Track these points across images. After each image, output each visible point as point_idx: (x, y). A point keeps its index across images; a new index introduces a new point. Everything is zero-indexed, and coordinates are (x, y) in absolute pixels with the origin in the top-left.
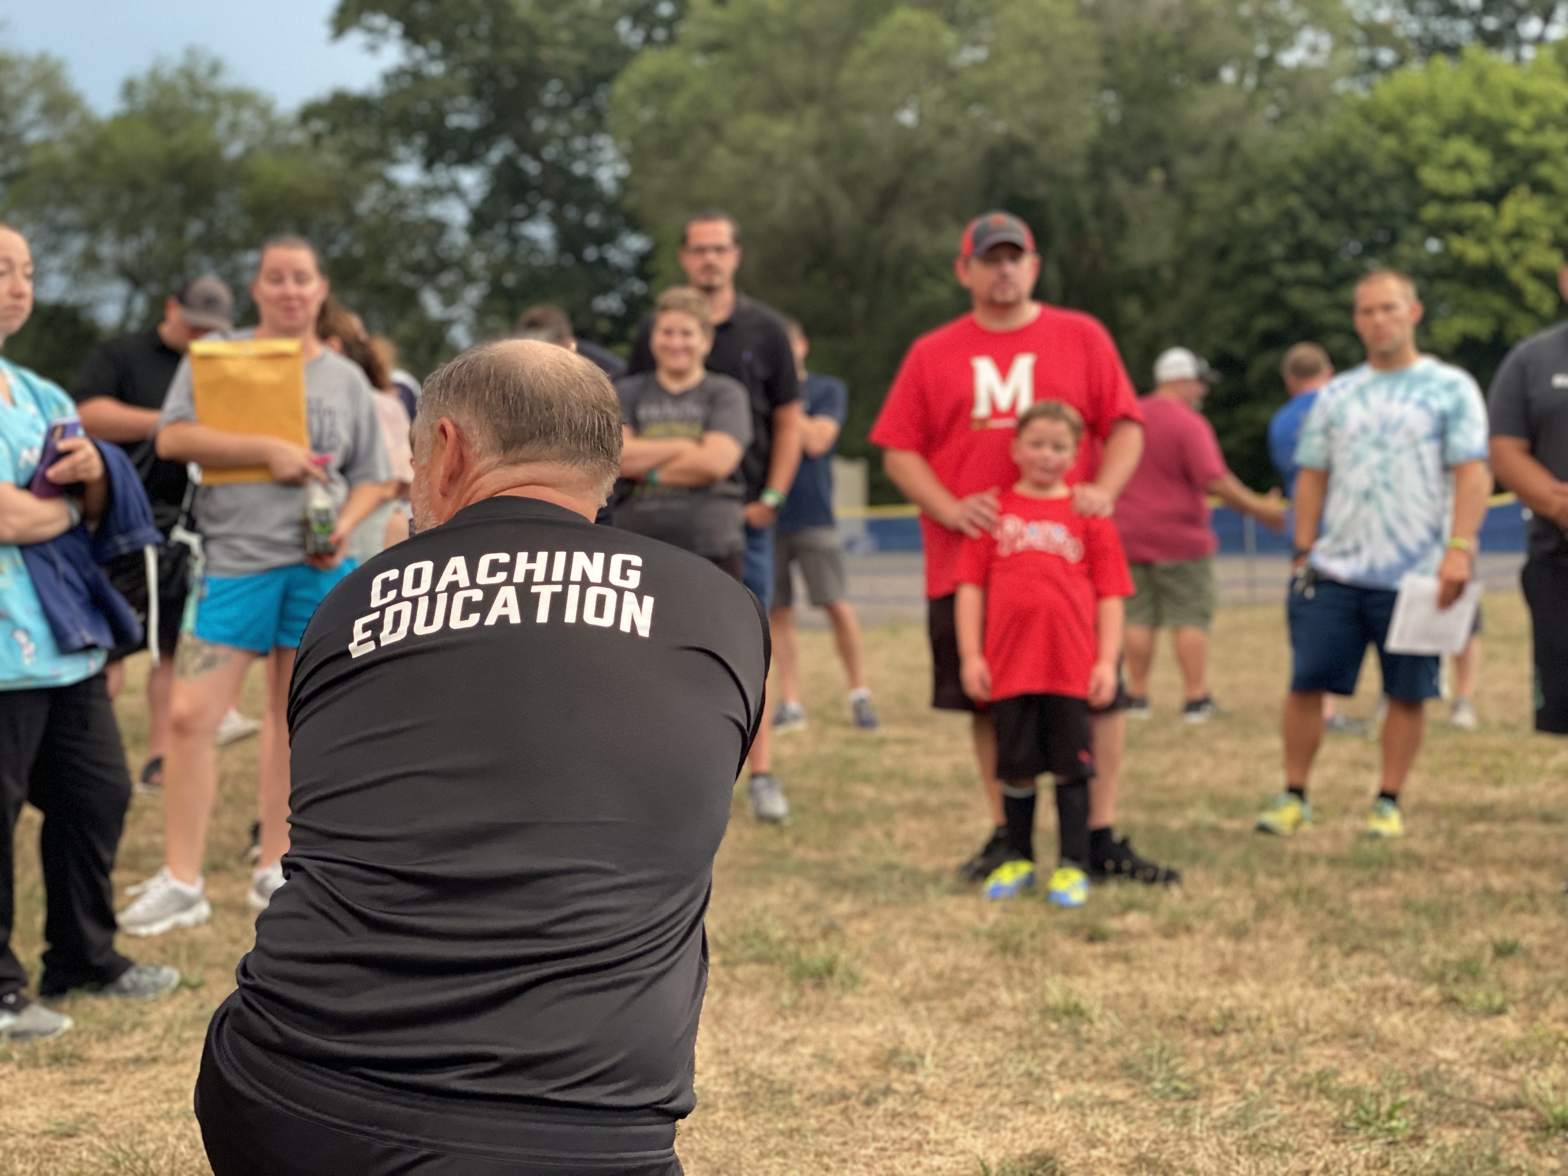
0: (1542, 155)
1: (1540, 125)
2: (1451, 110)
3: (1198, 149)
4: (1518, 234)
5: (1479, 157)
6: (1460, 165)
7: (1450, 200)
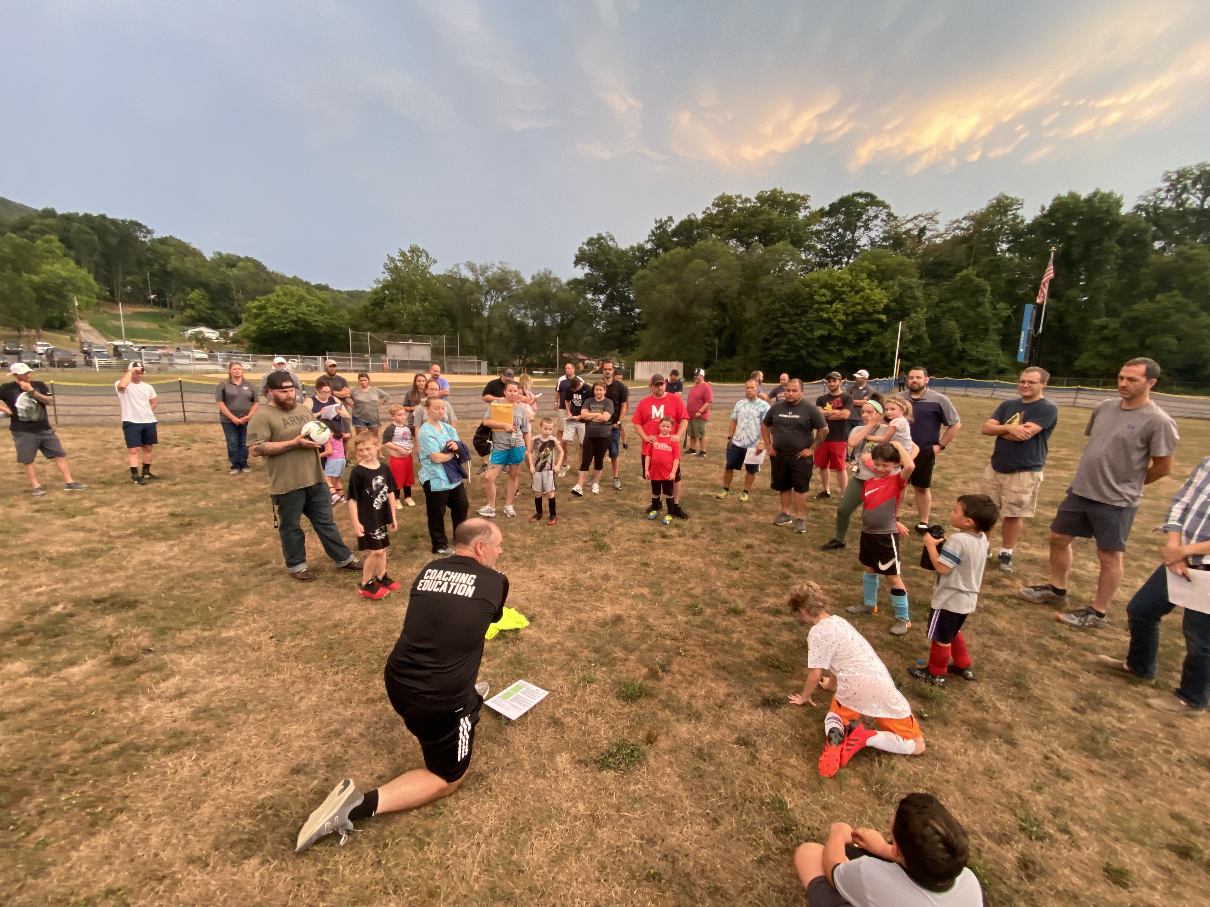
0: (843, 293)
1: (843, 286)
2: (822, 282)
3: (763, 291)
4: (836, 311)
5: (828, 293)
6: (824, 295)
7: (821, 303)
